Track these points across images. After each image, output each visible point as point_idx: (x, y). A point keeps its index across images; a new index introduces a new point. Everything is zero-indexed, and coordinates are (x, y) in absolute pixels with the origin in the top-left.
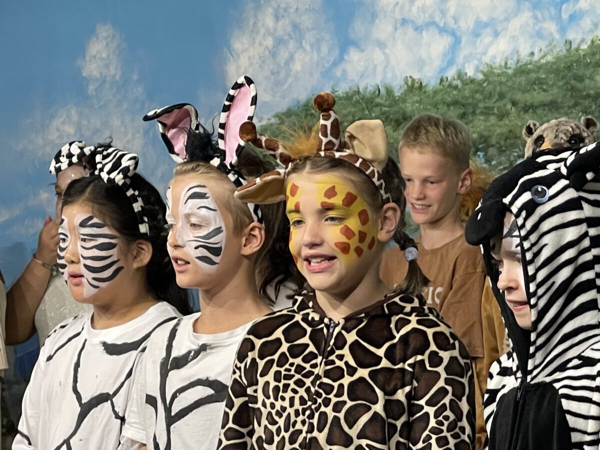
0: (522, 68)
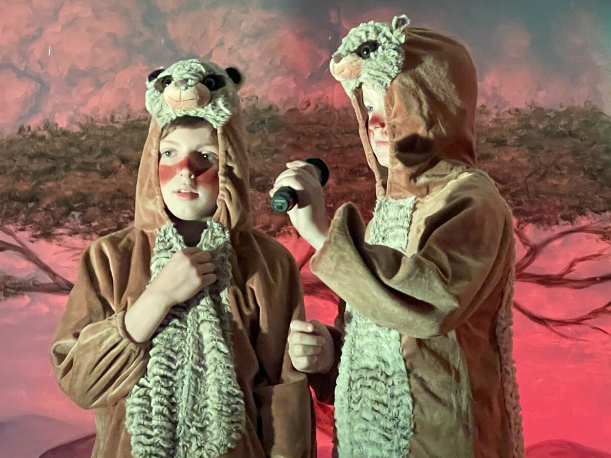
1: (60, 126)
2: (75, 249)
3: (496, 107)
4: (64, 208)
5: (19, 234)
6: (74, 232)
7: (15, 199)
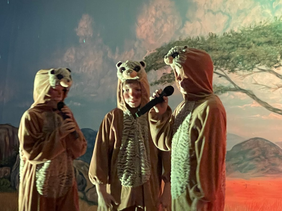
0: (257, 28)
1: (235, 31)
2: (241, 75)
4: (237, 61)
5: (225, 71)
6: (240, 69)
7: (223, 59)
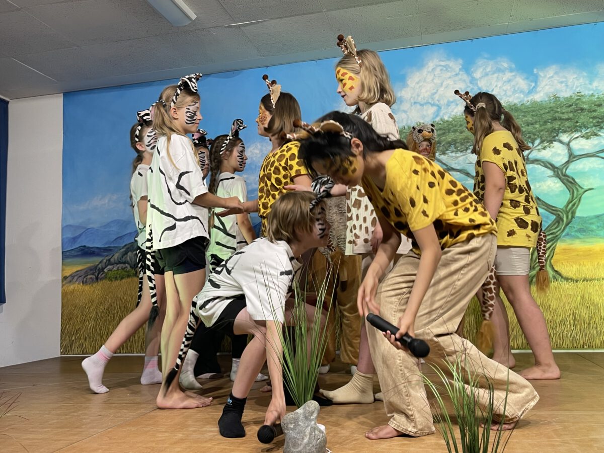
3: (598, 93)
6: (452, 152)
